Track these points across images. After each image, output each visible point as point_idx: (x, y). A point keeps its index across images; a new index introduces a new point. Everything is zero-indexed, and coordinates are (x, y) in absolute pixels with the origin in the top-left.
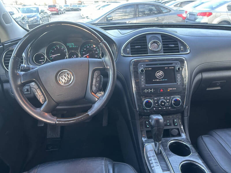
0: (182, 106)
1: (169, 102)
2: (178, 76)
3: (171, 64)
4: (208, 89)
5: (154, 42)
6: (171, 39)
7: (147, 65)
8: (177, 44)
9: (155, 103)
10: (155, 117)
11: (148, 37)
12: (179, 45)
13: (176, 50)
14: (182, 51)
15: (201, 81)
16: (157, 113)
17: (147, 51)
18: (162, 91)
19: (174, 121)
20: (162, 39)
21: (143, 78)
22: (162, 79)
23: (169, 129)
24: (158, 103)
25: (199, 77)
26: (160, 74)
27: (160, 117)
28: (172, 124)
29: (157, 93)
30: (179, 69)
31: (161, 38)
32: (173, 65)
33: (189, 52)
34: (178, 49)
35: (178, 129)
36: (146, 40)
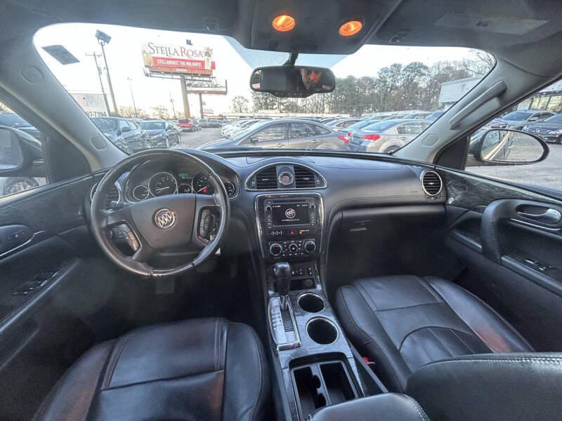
0: (317, 251)
1: (301, 247)
2: (313, 216)
3: (304, 200)
4: (352, 230)
5: (284, 175)
6: (306, 171)
7: (275, 202)
8: (313, 177)
9: (284, 248)
10: (280, 266)
11: (278, 169)
12: (315, 177)
13: (310, 184)
14: (318, 186)
15: (342, 221)
16: (283, 260)
17: (276, 184)
18: (292, 233)
19: (308, 269)
20: (295, 171)
21: (269, 219)
22: (294, 219)
23: (301, 280)
24: (287, 247)
25: (338, 216)
26: (290, 213)
27: (287, 265)
28: (306, 274)
29: (286, 236)
30: (313, 207)
31: (293, 170)
32: (307, 202)
33: (326, 186)
34: (314, 183)
35: (313, 279)
36: (275, 171)
